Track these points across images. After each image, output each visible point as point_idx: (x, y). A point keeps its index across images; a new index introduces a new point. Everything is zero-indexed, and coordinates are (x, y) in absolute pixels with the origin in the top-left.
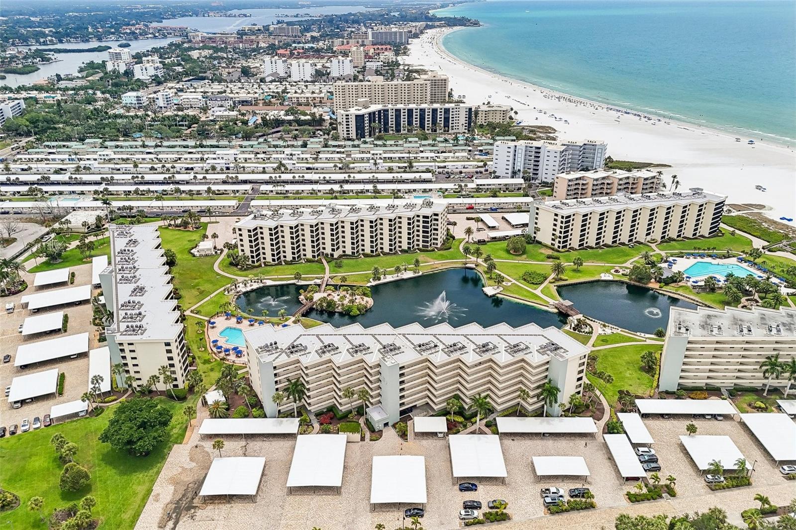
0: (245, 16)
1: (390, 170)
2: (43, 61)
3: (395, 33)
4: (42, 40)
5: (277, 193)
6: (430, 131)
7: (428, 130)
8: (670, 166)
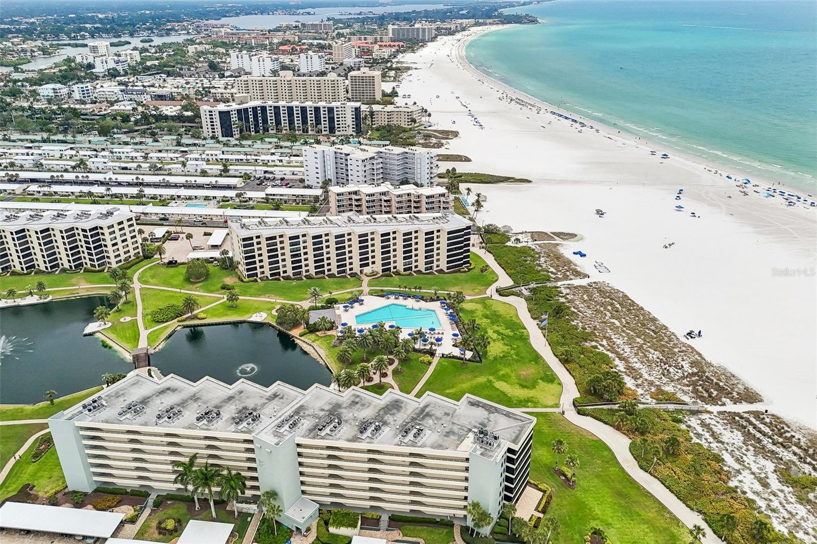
0: (309, 14)
1: (204, 173)
2: (44, 54)
3: (418, 29)
4: (72, 35)
5: (44, 195)
6: (301, 132)
7: (298, 130)
8: (530, 182)
